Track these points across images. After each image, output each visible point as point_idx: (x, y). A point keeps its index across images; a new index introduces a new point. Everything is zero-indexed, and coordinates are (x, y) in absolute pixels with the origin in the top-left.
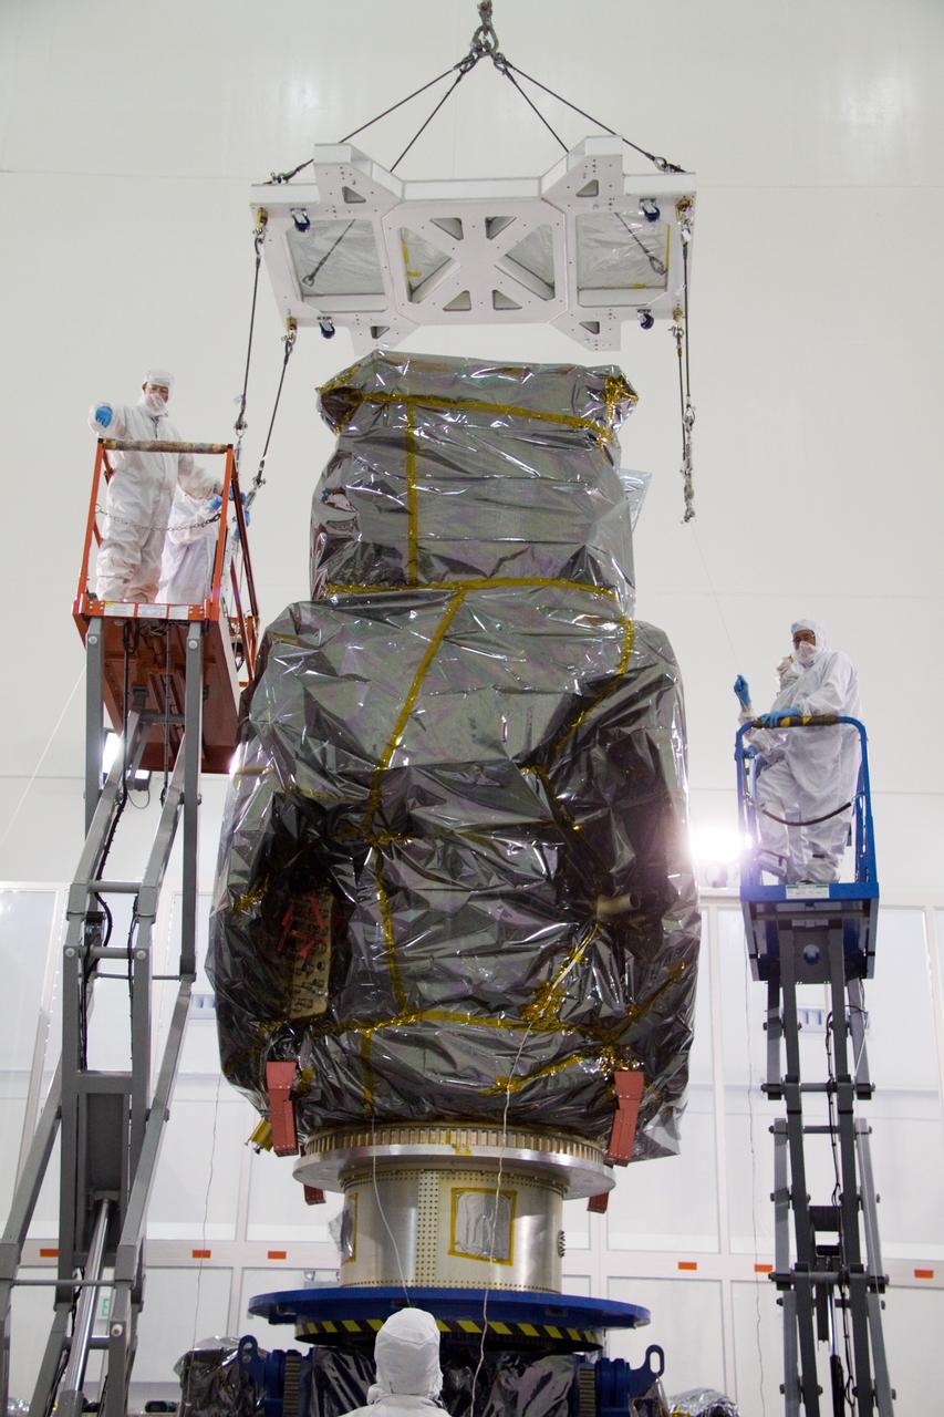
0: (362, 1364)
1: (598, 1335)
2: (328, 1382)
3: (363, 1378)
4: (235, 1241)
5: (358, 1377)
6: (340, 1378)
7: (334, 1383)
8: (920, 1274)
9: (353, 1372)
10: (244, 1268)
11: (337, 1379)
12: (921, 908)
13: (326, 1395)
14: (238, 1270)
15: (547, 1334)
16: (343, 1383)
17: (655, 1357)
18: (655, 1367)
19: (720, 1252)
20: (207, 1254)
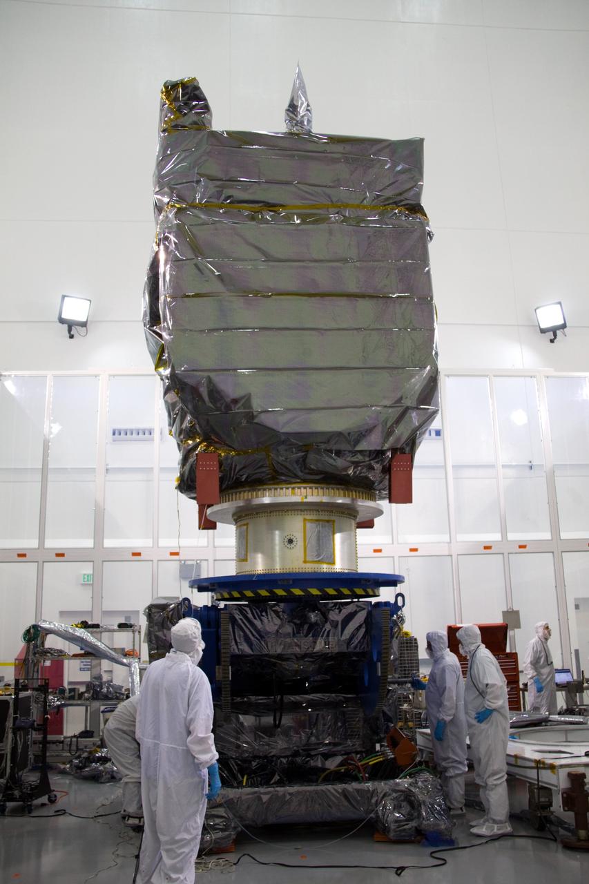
0: (254, 611)
1: (376, 590)
2: (236, 620)
3: (255, 619)
4: (153, 547)
5: (252, 617)
6: (243, 619)
7: (240, 621)
8: (486, 548)
9: (250, 615)
10: (158, 561)
11: (241, 619)
12: (487, 376)
13: (236, 627)
14: (155, 562)
15: (355, 593)
16: (245, 621)
17: (400, 599)
18: (400, 603)
19: (393, 543)
20: (139, 554)
